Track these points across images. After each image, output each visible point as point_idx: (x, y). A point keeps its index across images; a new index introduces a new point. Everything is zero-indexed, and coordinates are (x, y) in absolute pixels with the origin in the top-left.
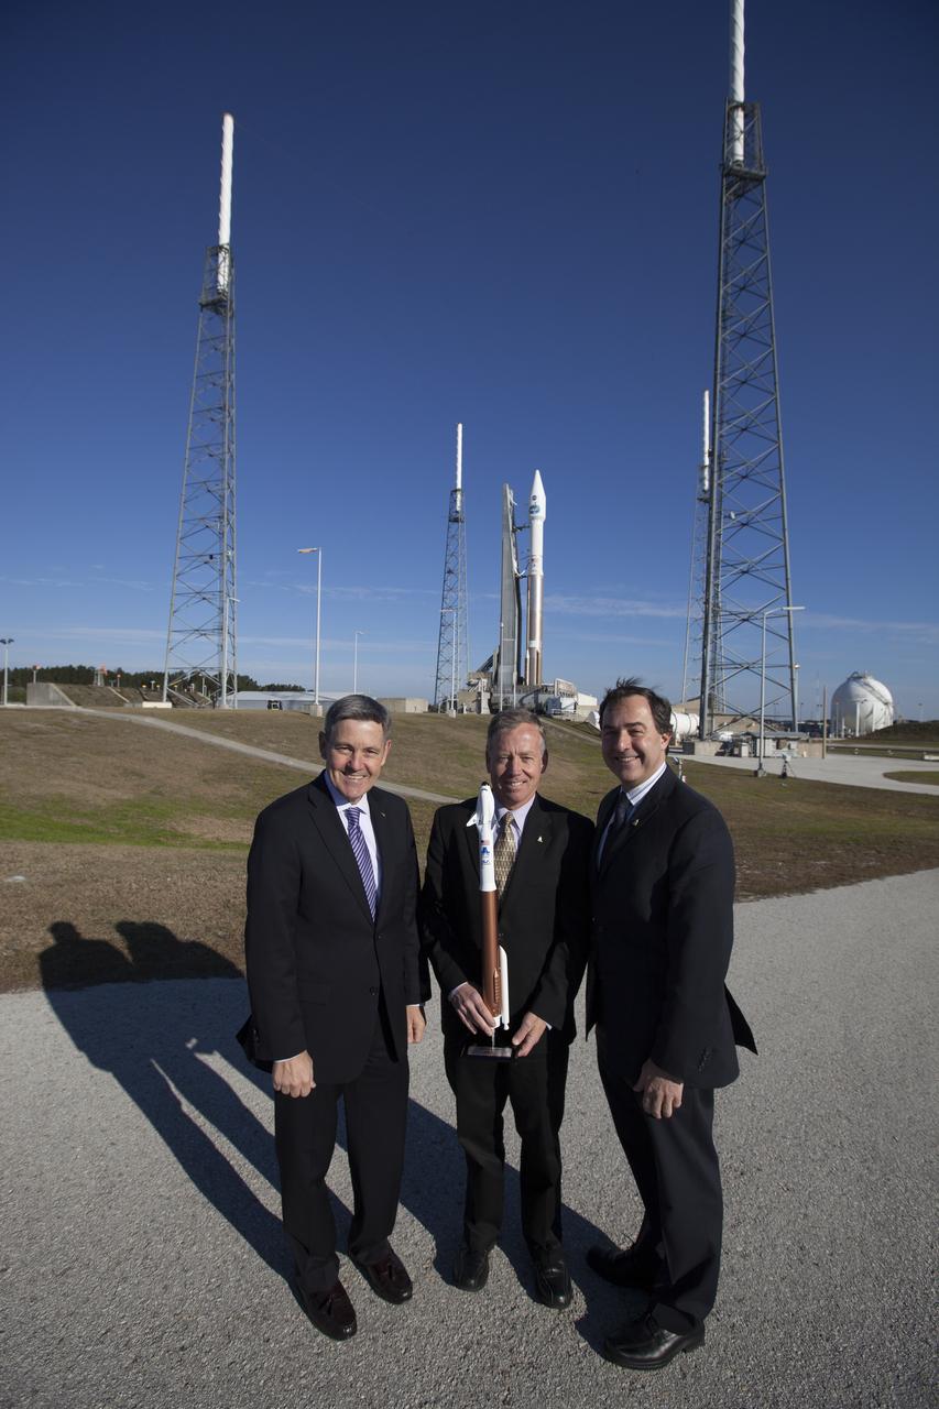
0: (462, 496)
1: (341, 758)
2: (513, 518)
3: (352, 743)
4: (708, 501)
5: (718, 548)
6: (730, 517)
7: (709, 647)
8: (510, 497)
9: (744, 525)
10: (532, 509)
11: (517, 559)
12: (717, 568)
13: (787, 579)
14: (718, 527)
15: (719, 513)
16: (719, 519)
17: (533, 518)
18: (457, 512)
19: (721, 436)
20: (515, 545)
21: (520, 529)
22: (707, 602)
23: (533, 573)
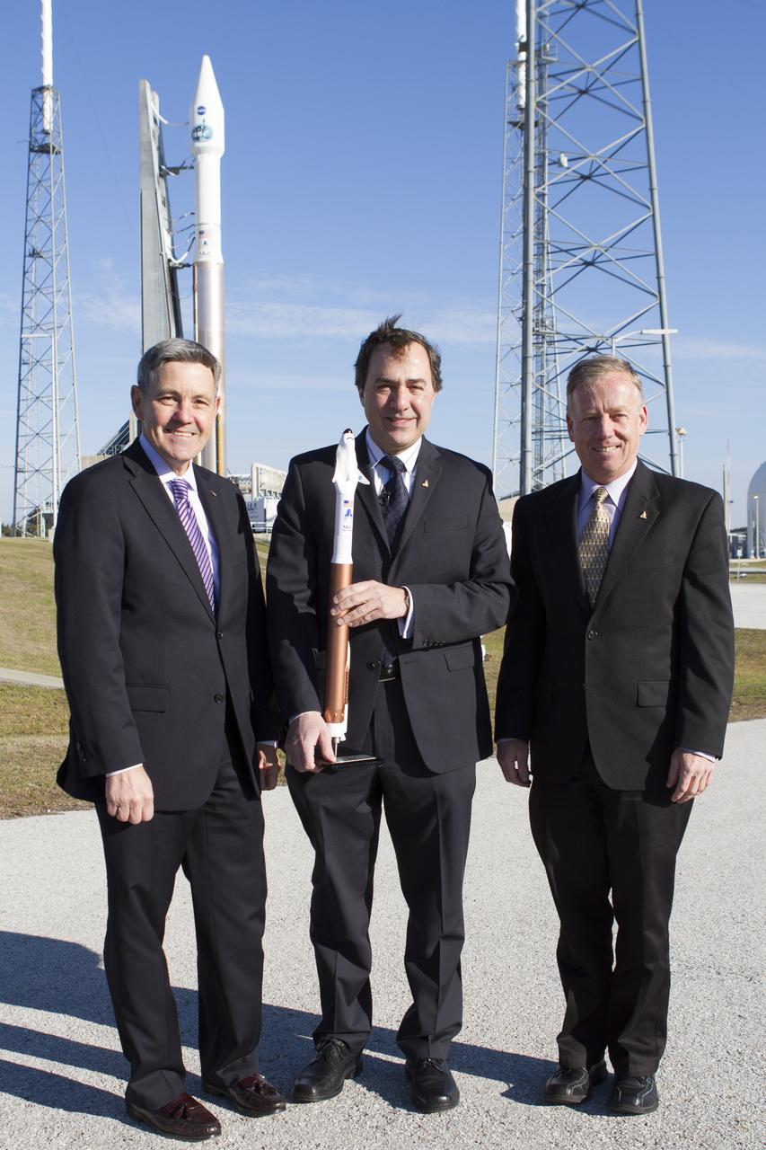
0: (55, 100)
1: (166, 411)
2: (160, 148)
3: (179, 390)
4: (524, 127)
5: (541, 219)
6: (558, 163)
7: (531, 400)
8: (153, 104)
9: (584, 178)
10: (196, 133)
11: (170, 230)
12: (540, 255)
13: (659, 278)
14: (541, 182)
15: (541, 156)
16: (541, 167)
17: (199, 151)
18: (46, 133)
19: (541, 16)
20: (167, 203)
21: (176, 170)
22: (524, 319)
23: (203, 259)
